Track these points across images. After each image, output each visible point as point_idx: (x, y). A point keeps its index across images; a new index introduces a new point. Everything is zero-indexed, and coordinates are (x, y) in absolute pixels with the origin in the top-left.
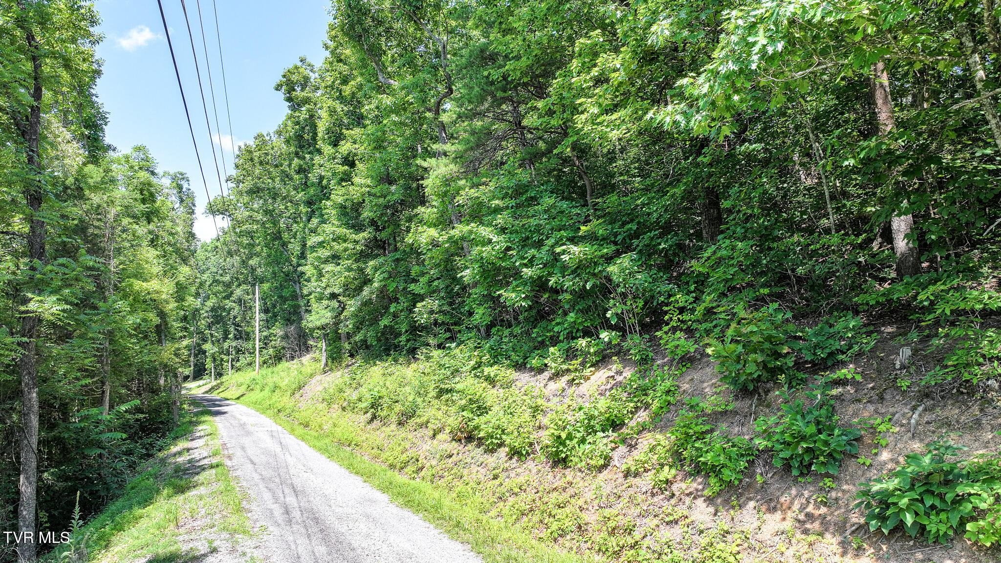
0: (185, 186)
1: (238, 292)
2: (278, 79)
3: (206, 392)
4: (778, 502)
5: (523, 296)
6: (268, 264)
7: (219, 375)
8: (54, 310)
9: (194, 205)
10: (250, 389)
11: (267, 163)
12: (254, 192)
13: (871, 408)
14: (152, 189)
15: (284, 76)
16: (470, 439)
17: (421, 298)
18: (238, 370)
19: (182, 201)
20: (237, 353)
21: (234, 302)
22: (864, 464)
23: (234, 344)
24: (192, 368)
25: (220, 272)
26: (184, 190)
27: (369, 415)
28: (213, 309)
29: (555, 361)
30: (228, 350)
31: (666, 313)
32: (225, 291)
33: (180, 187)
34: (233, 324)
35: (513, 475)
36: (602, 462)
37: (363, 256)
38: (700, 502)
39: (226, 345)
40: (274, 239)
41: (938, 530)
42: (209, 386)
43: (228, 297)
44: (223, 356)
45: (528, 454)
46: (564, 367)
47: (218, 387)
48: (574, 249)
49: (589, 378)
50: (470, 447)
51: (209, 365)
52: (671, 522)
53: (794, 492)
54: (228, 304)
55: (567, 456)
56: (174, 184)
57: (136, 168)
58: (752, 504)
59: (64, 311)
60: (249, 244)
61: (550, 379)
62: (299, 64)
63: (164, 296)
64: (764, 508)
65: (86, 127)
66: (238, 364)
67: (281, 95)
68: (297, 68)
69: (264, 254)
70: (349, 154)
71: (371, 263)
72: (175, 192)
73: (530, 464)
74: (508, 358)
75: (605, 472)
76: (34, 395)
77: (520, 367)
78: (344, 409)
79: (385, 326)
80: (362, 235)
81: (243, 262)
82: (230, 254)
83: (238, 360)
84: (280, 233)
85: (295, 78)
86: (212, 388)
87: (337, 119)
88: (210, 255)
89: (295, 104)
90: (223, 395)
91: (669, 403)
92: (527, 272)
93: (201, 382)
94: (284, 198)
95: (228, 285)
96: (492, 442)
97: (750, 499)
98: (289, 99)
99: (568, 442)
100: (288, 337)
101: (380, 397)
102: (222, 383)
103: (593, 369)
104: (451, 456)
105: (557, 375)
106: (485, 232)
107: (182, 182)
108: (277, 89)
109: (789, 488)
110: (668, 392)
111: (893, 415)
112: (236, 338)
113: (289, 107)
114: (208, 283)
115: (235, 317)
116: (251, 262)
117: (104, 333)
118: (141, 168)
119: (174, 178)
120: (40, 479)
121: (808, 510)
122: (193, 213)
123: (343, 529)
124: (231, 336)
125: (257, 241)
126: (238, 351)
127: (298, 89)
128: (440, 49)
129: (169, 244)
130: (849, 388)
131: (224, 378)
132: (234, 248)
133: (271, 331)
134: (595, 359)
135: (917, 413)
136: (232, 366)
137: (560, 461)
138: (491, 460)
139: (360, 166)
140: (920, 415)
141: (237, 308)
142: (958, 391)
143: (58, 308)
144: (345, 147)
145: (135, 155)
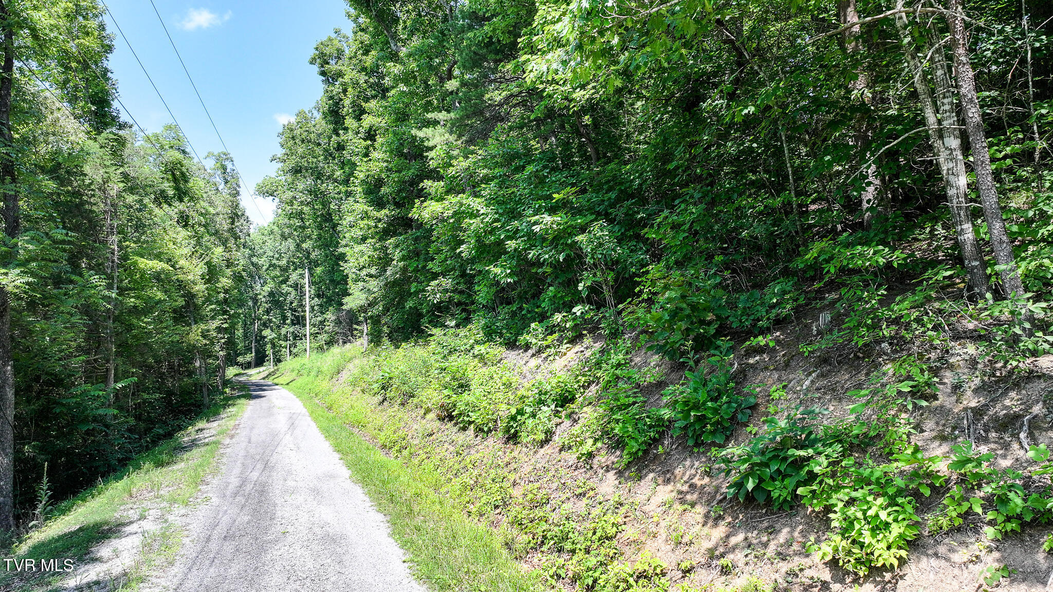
0: (229, 166)
1: (294, 277)
2: (312, 53)
3: (264, 378)
4: (673, 474)
5: (509, 271)
6: (319, 247)
7: (278, 361)
8: (17, 283)
9: (239, 187)
10: (300, 374)
11: (309, 142)
12: (297, 171)
13: (776, 375)
14: (184, 170)
15: (317, 49)
16: (451, 418)
17: (435, 276)
18: (296, 355)
19: (226, 182)
20: (294, 339)
21: (291, 286)
22: (751, 432)
23: (291, 330)
24: (253, 354)
25: (277, 256)
26: (228, 170)
27: (380, 398)
28: (271, 294)
29: (536, 336)
30: (286, 336)
31: (639, 283)
32: (281, 275)
33: (224, 168)
34: (290, 309)
35: (472, 452)
36: (543, 436)
37: (386, 234)
38: (611, 475)
39: (283, 331)
40: (326, 221)
41: (780, 495)
42: (266, 373)
43: (284, 282)
44: (281, 342)
45: (490, 431)
46: (545, 343)
47: (273, 373)
48: (547, 218)
49: (565, 354)
50: (449, 425)
51: (269, 351)
52: (581, 494)
53: (688, 463)
54: (285, 288)
55: (516, 432)
56: (218, 165)
57: (167, 147)
58: (651, 475)
59: (28, 283)
60: (300, 227)
61: (533, 355)
62: (333, 36)
63: (190, 277)
64: (660, 480)
65: (93, 104)
66: (295, 350)
67: (316, 69)
68: (330, 40)
69: (314, 237)
70: (371, 128)
71: (392, 240)
72: (219, 172)
73: (490, 441)
74: (501, 336)
75: (546, 447)
76: (9, 368)
77: (511, 345)
78: (363, 391)
79: (410, 307)
80: (384, 212)
81: (298, 245)
82: (284, 237)
83: (296, 346)
84: (330, 215)
85: (327, 51)
86: (270, 374)
87: (360, 92)
88: (266, 238)
89: (329, 77)
90: (276, 381)
91: (618, 378)
92: (511, 244)
93: (261, 369)
94: (329, 178)
95: (284, 270)
96: (463, 420)
97: (653, 471)
98: (323, 73)
99: (519, 417)
100: (341, 322)
101: (390, 378)
102: (278, 370)
103: (568, 345)
104: (431, 435)
105: (540, 351)
106: (477, 204)
107: (226, 163)
108: (311, 63)
109: (685, 459)
110: (619, 365)
111: (790, 382)
112: (293, 324)
113: (323, 81)
114: (265, 268)
115: (291, 303)
116: (304, 245)
117: (76, 307)
118: (172, 147)
119: (218, 159)
120: (18, 452)
121: (693, 481)
122: (238, 193)
123: (279, 501)
124: (288, 321)
125: (307, 224)
126: (296, 337)
127: (332, 62)
128: (448, 12)
129: (200, 225)
130: (765, 356)
131: (280, 365)
132: (287, 231)
133: (325, 316)
134: (570, 334)
135: (810, 378)
136: (290, 351)
137: (512, 438)
138: (461, 438)
139: (380, 140)
140: (812, 382)
141: (294, 293)
142: (855, 355)
143: (22, 280)
144: (368, 121)
145: (165, 134)
